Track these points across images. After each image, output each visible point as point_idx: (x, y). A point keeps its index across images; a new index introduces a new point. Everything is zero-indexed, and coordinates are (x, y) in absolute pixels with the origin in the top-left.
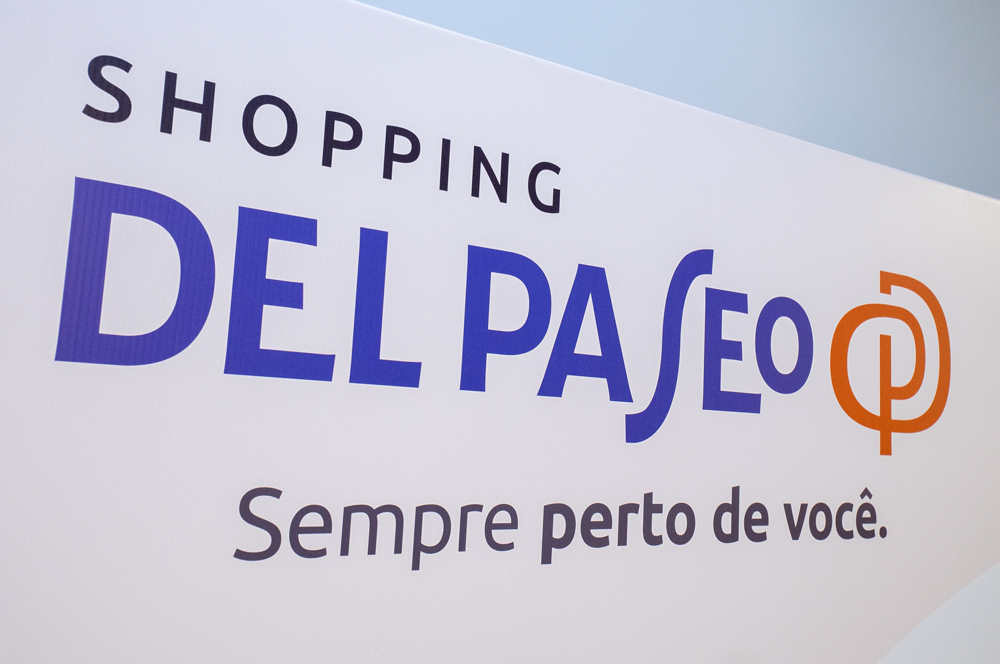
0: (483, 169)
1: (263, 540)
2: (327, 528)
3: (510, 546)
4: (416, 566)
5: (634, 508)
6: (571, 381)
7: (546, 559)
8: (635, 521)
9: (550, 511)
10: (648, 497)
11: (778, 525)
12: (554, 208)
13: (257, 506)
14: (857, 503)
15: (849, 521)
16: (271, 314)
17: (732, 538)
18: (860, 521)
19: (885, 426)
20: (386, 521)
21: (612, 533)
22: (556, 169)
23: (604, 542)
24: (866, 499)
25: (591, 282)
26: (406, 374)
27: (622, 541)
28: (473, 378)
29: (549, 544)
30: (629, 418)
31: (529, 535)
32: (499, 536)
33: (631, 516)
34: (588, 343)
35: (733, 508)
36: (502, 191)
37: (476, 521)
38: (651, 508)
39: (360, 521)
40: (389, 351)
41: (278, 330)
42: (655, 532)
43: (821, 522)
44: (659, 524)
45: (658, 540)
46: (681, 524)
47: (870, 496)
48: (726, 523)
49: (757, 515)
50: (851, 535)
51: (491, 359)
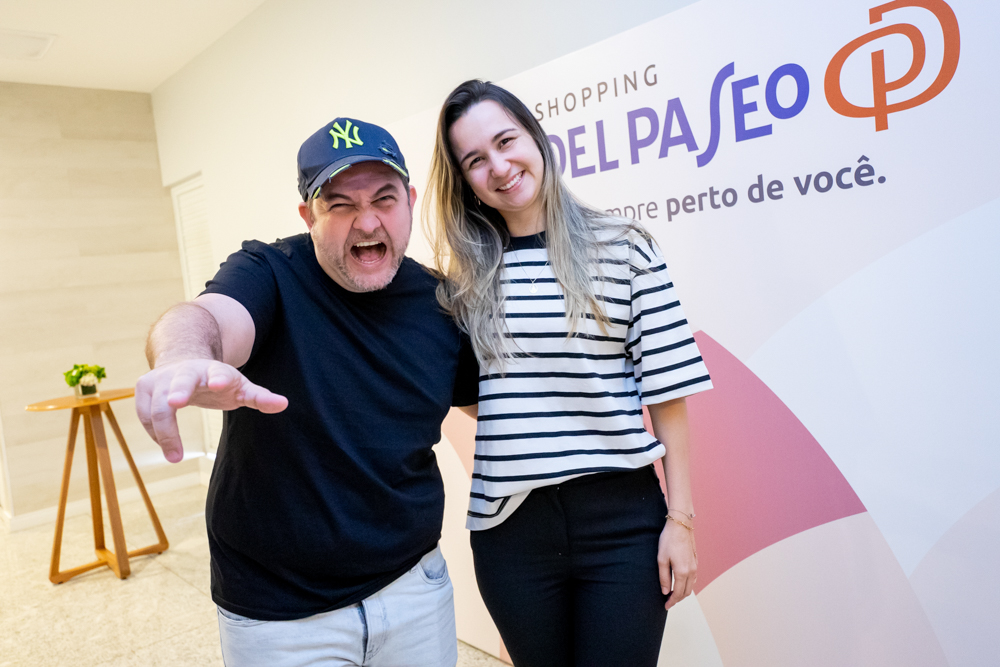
0: (628, 81)
3: (656, 217)
5: (705, 194)
7: (670, 219)
8: (706, 200)
9: (669, 202)
10: (711, 189)
11: (790, 189)
12: (655, 82)
14: (855, 166)
15: (848, 178)
16: (578, 158)
17: (761, 199)
18: (858, 176)
19: (880, 113)
21: (696, 206)
22: (653, 66)
23: (693, 210)
24: (864, 162)
25: (675, 106)
26: (615, 165)
27: (701, 208)
28: (635, 159)
29: (670, 214)
30: (698, 157)
31: (662, 211)
32: (652, 213)
33: (704, 198)
35: (760, 185)
36: (635, 86)
37: (643, 209)
38: (713, 193)
40: (609, 159)
42: (716, 203)
43: (823, 182)
44: (718, 199)
45: (719, 206)
46: (730, 198)
47: (867, 159)
48: (756, 193)
49: (775, 186)
50: (850, 186)
51: (640, 151)
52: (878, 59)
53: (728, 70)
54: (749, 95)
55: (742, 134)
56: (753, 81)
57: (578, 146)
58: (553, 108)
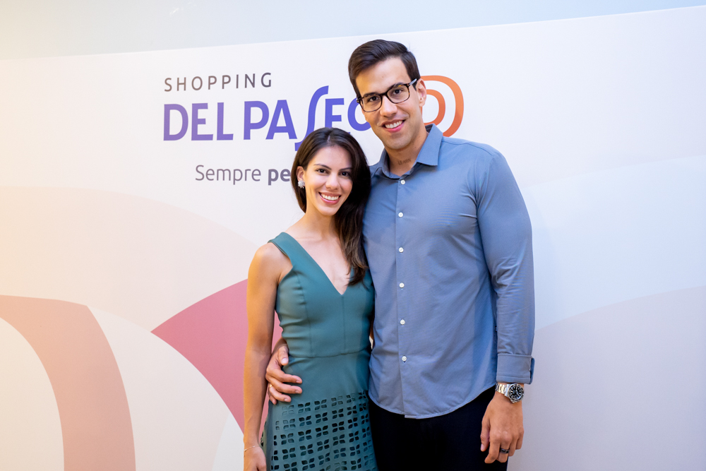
0: (248, 79)
1: (201, 177)
2: (213, 174)
3: (259, 180)
4: (234, 184)
6: (276, 134)
7: (270, 184)
9: (270, 171)
12: (270, 85)
13: (199, 169)
16: (199, 126)
20: (227, 173)
22: (269, 74)
23: (288, 180)
25: (282, 105)
26: (230, 137)
28: (247, 136)
29: (270, 180)
30: (296, 144)
31: (265, 177)
32: (256, 177)
34: (281, 122)
36: (253, 85)
37: (249, 174)
39: (221, 172)
40: (225, 132)
41: (202, 130)
51: (252, 131)
53: (324, 90)
54: (337, 110)
56: (340, 102)
57: (200, 117)
58: (181, 84)
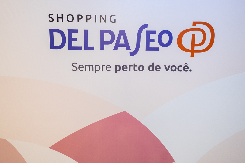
0: (102, 18)
1: (75, 69)
2: (83, 67)
3: (110, 70)
4: (96, 72)
5: (132, 66)
6: (119, 48)
7: (116, 72)
9: (116, 66)
10: (134, 64)
11: (163, 69)
12: (115, 22)
13: (74, 65)
14: (183, 65)
15: (181, 68)
16: (73, 42)
17: (153, 70)
18: (184, 68)
19: (192, 52)
20: (91, 67)
21: (128, 69)
22: (115, 16)
23: (126, 70)
24: (186, 65)
25: (122, 33)
26: (92, 48)
27: (130, 70)
28: (102, 48)
30: (130, 53)
31: (113, 69)
32: (108, 69)
33: (131, 67)
34: (122, 41)
35: (153, 66)
36: (105, 21)
37: (104, 67)
38: (135, 66)
39: (87, 67)
40: (89, 45)
41: (74, 44)
43: (174, 68)
44: (137, 68)
45: (137, 70)
46: (141, 68)
47: (187, 64)
48: (151, 68)
49: (158, 67)
50: (181, 71)
51: (105, 45)
52: (193, 36)
53: (145, 26)
54: (152, 36)
55: (148, 48)
56: (154, 32)
57: (73, 37)
58: (60, 18)
